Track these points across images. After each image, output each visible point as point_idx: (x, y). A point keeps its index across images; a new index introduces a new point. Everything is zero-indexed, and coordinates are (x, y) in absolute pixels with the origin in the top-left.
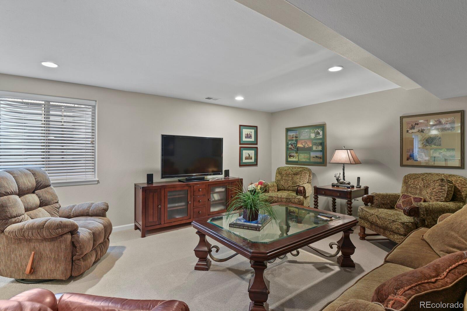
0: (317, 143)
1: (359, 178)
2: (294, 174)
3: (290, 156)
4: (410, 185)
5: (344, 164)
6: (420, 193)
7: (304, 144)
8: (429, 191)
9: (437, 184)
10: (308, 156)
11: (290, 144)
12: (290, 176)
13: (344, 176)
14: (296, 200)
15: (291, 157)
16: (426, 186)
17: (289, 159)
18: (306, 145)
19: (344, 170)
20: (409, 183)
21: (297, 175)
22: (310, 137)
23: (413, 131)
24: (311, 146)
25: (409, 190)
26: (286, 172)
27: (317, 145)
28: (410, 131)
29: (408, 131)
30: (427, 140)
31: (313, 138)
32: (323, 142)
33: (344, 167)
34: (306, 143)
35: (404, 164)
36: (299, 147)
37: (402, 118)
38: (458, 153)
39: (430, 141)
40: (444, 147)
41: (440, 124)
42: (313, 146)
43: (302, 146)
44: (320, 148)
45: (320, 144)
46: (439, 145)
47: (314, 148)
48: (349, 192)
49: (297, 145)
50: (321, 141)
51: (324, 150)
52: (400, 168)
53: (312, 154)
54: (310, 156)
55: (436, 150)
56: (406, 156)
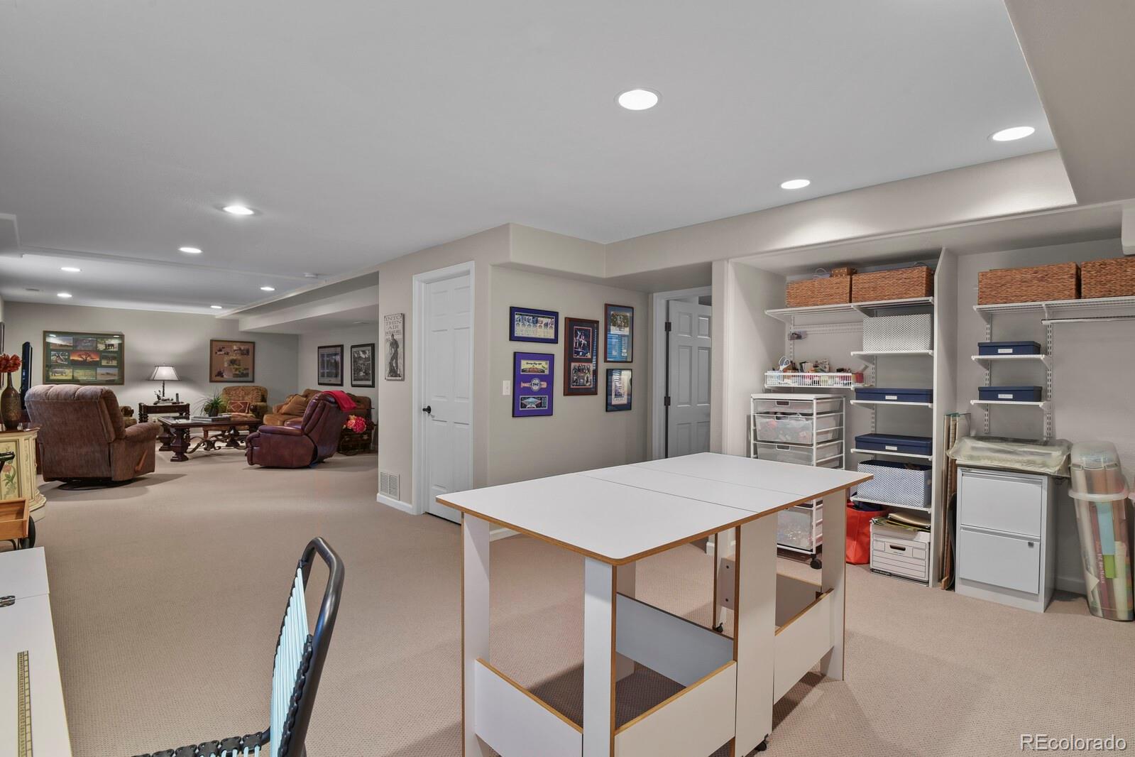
0: (110, 357)
1: (177, 394)
5: (164, 381)
6: (243, 400)
7: (84, 357)
8: (250, 396)
9: (257, 392)
10: (93, 373)
11: (55, 355)
13: (164, 394)
15: (56, 374)
16: (247, 394)
18: (88, 358)
19: (164, 387)
23: (221, 353)
24: (98, 359)
27: (110, 360)
28: (218, 353)
29: (215, 353)
30: (231, 361)
31: (102, 350)
32: (119, 355)
33: (164, 384)
34: (89, 356)
35: (213, 379)
36: (73, 360)
37: (212, 341)
38: (250, 372)
39: (233, 362)
40: (242, 367)
41: (240, 349)
42: (100, 361)
43: (80, 359)
44: (114, 363)
45: (114, 358)
46: (239, 365)
47: (104, 363)
48: (188, 405)
49: (69, 357)
50: (116, 355)
51: (121, 366)
52: (209, 383)
53: (100, 371)
54: (96, 373)
55: (236, 369)
56: (215, 373)
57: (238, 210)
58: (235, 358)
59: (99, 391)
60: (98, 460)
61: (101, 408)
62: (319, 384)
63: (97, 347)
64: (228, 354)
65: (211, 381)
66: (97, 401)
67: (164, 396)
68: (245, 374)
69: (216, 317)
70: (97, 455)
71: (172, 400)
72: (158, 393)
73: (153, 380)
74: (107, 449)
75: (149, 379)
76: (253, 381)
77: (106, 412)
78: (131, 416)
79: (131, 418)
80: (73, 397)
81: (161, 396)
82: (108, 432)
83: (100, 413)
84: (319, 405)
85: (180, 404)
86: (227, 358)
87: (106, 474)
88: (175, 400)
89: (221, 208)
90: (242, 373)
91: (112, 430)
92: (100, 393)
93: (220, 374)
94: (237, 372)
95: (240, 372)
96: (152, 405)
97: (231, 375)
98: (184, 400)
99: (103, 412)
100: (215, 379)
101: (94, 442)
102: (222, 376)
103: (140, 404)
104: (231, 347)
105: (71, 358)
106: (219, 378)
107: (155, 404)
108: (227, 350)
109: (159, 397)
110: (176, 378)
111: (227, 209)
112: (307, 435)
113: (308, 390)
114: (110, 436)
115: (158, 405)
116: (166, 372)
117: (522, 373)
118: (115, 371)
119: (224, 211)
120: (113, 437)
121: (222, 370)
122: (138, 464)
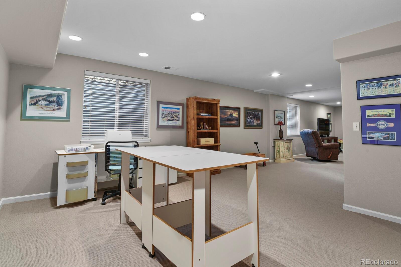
57: (276, 75)
61: (313, 136)
70: (315, 151)
77: (315, 138)
80: (307, 133)
87: (317, 157)
89: (270, 75)
91: (317, 143)
101: (314, 147)
111: (272, 75)
117: (367, 118)
119: (272, 76)
122: (329, 156)
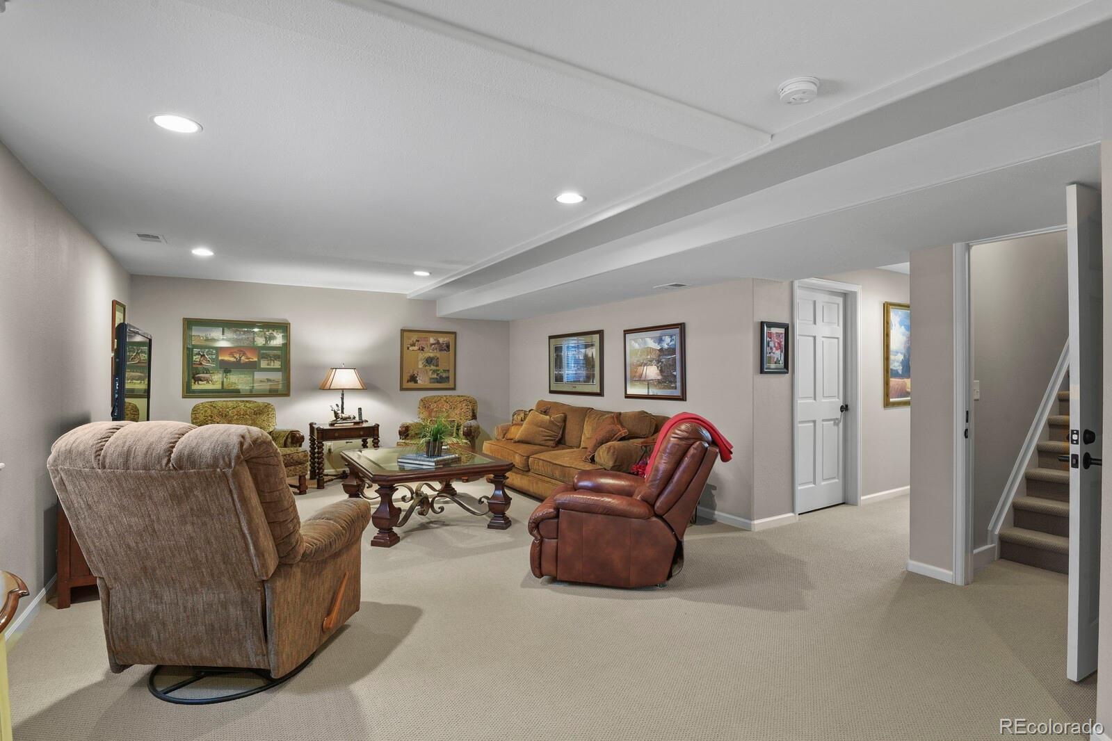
0: (271, 356)
1: (360, 409)
2: (255, 413)
3: (198, 380)
4: (433, 409)
5: (343, 390)
7: (237, 356)
8: (457, 411)
9: (464, 404)
10: (249, 378)
11: (199, 354)
12: (248, 417)
13: (343, 408)
14: (300, 454)
15: (200, 382)
16: (452, 407)
17: (195, 387)
18: (243, 358)
19: (342, 399)
20: (432, 407)
21: (260, 414)
22: (254, 343)
23: (414, 348)
24: (256, 359)
25: (433, 414)
26: (238, 412)
27: (271, 360)
28: (410, 349)
29: (408, 349)
30: (427, 360)
31: (260, 345)
32: (284, 353)
33: (343, 395)
34: (244, 354)
35: (404, 387)
36: (223, 360)
37: (403, 331)
38: (451, 375)
39: (429, 361)
40: (441, 368)
41: (438, 343)
42: (259, 360)
43: (232, 359)
44: (277, 364)
45: (277, 357)
46: (437, 366)
47: (264, 364)
48: (376, 427)
49: (217, 357)
50: (278, 352)
51: (286, 368)
52: (399, 392)
53: (258, 376)
54: (253, 380)
55: (434, 371)
56: (406, 377)
58: (432, 355)
59: (235, 440)
60: (237, 625)
61: (240, 489)
62: (551, 392)
63: (254, 341)
64: (422, 349)
65: (402, 389)
66: (229, 472)
67: (342, 412)
68: (444, 380)
69: (408, 297)
70: (235, 612)
71: (354, 418)
72: (336, 408)
73: (329, 389)
74: (258, 598)
75: (324, 388)
76: (454, 389)
77: (254, 500)
78: (300, 446)
79: (301, 449)
80: (164, 461)
81: (339, 412)
82: (260, 554)
83: (238, 505)
84: (692, 451)
85: (365, 425)
86: (422, 356)
87: (255, 662)
88: (357, 419)
90: (441, 377)
91: (267, 543)
92: (235, 451)
93: (413, 379)
94: (435, 376)
95: (438, 374)
96: (328, 427)
97: (427, 379)
98: (370, 419)
99: (244, 501)
100: (406, 385)
101: (225, 579)
102: (416, 382)
103: (311, 425)
104: (426, 339)
105: (220, 358)
106: (412, 385)
107: (332, 425)
108: (422, 343)
109: (336, 414)
110: (358, 386)
112: (660, 517)
113: (542, 401)
114: (264, 565)
115: (337, 426)
116: (346, 378)
118: (278, 376)
120: (272, 565)
121: (415, 372)
122: (329, 613)
